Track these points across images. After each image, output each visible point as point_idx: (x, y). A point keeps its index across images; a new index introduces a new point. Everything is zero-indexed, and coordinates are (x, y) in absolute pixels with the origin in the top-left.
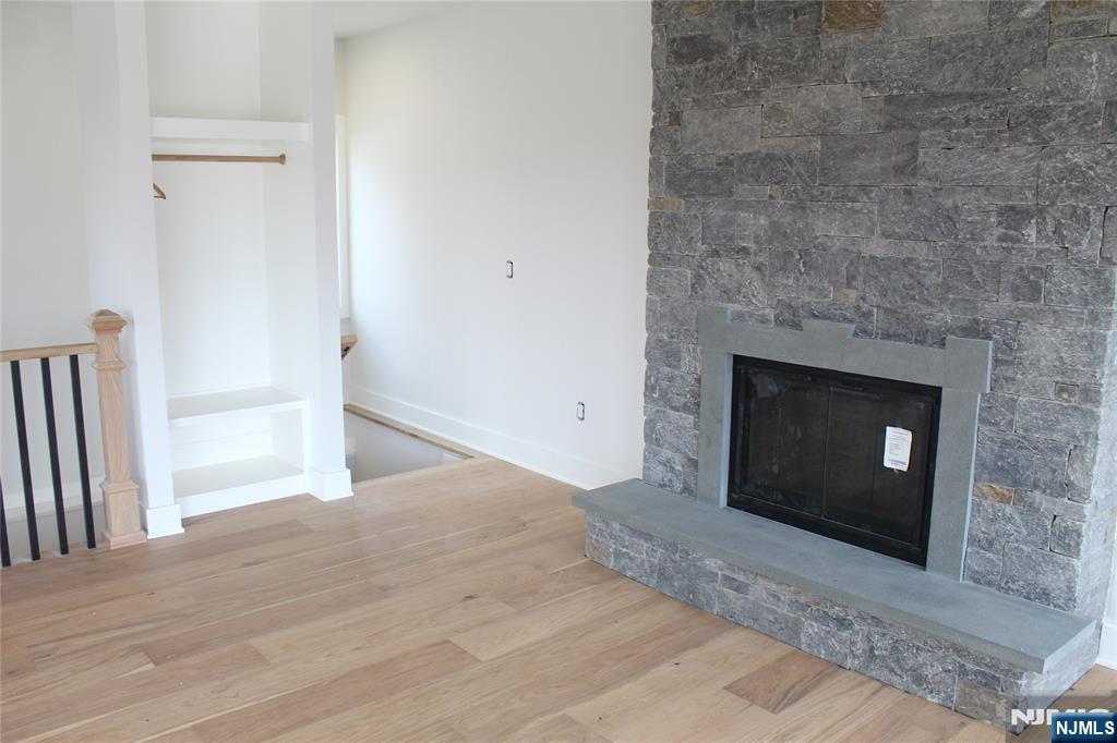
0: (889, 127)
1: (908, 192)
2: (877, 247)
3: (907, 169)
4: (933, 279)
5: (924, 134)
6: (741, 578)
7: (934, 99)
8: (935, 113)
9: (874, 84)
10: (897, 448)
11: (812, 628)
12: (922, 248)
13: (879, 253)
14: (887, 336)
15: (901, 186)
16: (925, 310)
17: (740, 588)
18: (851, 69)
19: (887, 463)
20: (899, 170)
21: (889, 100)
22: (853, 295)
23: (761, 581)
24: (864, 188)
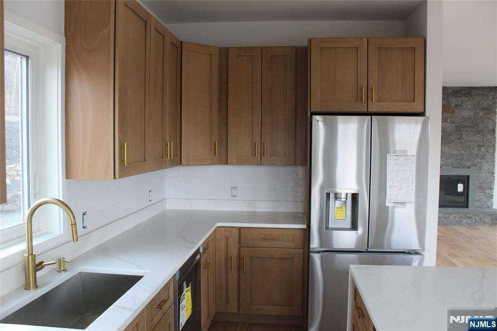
0: (457, 131)
1: (461, 142)
2: (455, 152)
3: (460, 138)
4: (466, 157)
5: (464, 132)
6: (447, 216)
7: (465, 127)
8: (465, 129)
9: (453, 123)
10: (460, 188)
11: (464, 221)
12: (463, 152)
13: (455, 153)
14: (458, 168)
15: (459, 141)
16: (464, 162)
17: (447, 218)
18: (449, 120)
19: (458, 191)
20: (459, 139)
21: (457, 126)
22: (450, 161)
23: (452, 215)
24: (453, 142)
